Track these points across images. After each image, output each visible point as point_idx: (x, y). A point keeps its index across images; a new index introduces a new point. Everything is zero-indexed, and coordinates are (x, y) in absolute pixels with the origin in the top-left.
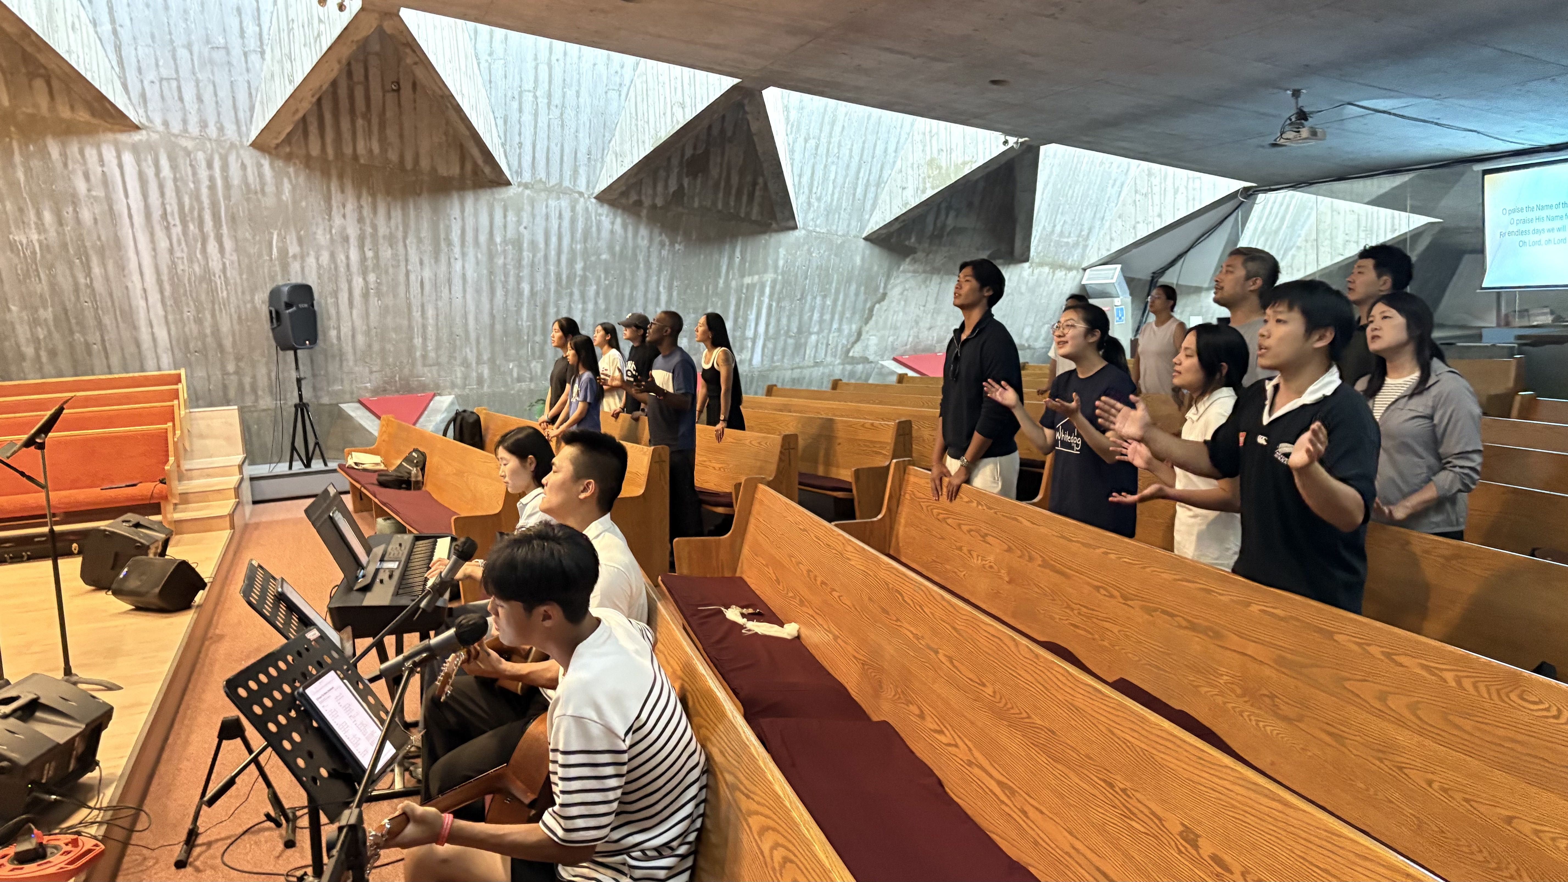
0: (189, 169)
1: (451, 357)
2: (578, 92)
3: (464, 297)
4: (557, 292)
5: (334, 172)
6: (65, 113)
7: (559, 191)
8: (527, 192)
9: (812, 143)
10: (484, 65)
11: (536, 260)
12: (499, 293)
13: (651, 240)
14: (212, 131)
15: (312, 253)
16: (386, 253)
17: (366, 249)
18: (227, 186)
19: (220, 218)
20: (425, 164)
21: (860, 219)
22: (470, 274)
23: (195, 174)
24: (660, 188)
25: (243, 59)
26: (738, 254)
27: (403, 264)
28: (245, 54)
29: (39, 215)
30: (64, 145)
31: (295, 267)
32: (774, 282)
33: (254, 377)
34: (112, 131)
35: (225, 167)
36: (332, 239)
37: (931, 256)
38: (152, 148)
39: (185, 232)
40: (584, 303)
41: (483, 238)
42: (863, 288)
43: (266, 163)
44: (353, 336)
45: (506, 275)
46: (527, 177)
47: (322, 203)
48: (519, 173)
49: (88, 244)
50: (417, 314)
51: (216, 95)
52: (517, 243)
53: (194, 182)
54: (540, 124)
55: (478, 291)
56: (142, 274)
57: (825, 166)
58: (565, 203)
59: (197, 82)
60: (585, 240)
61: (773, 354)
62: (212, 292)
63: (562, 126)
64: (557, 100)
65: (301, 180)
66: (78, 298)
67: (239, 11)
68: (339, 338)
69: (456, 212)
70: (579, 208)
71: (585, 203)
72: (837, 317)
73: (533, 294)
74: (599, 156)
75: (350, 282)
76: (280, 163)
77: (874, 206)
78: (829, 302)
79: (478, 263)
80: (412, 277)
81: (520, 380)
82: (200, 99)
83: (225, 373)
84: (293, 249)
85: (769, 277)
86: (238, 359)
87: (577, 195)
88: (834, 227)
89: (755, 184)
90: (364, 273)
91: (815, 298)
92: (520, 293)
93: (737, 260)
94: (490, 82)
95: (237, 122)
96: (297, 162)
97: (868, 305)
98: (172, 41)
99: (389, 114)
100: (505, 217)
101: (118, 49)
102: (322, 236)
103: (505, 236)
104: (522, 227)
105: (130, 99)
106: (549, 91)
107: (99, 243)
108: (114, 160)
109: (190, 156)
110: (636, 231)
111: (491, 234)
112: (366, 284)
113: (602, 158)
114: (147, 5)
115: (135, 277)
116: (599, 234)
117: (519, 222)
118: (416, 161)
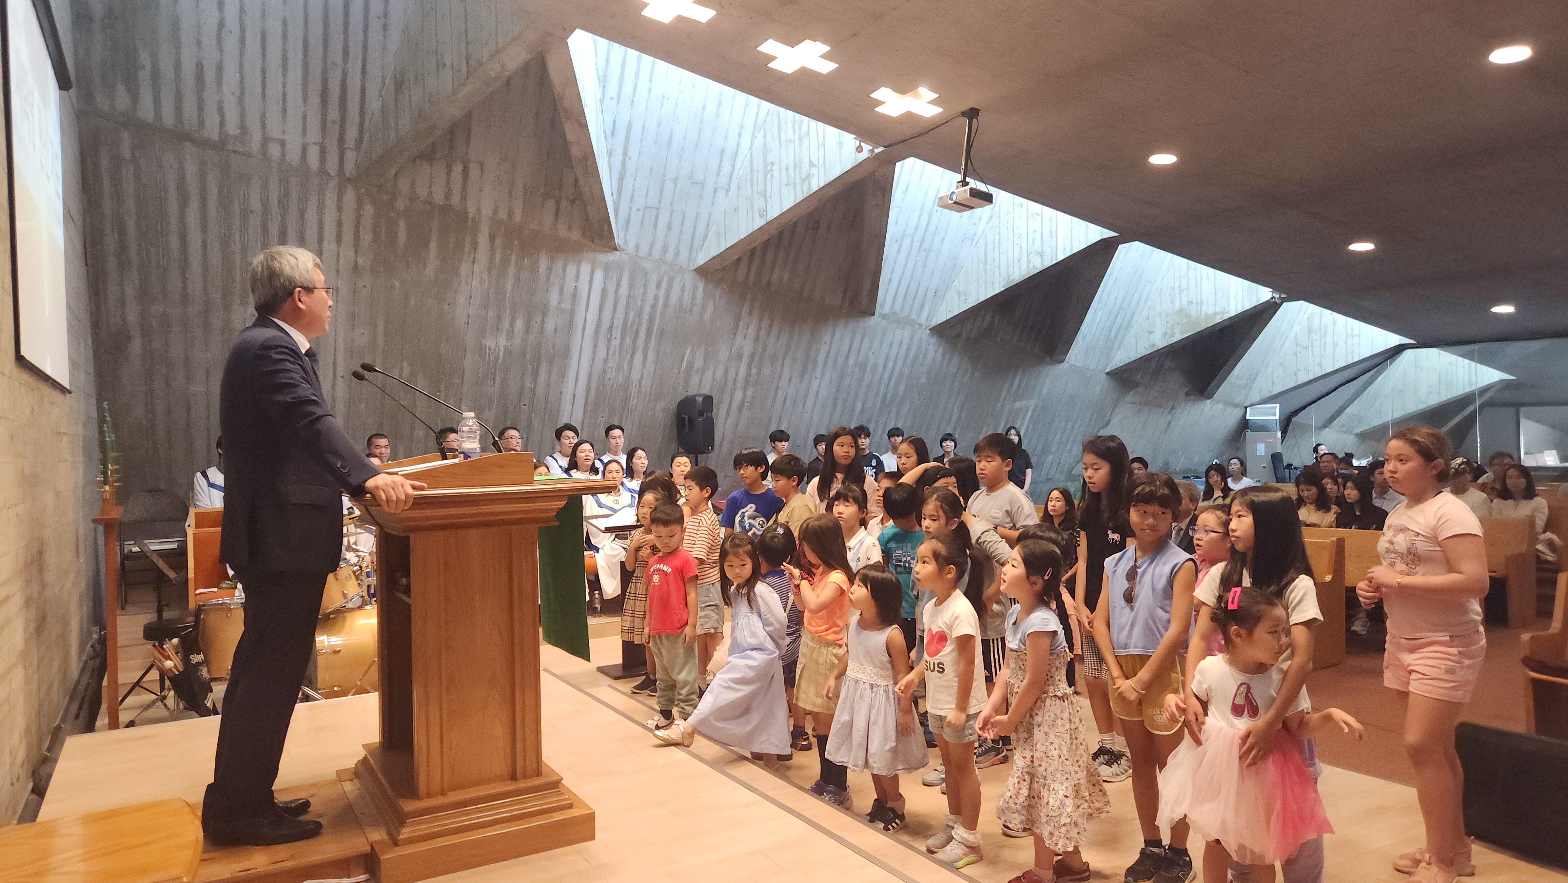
0: (642, 289)
2: (943, 239)
3: (813, 412)
4: (882, 410)
5: (749, 297)
6: (562, 231)
7: (907, 322)
8: (884, 322)
11: (873, 382)
12: (840, 409)
13: (959, 367)
14: (669, 256)
15: (712, 369)
16: (767, 370)
17: (753, 366)
19: (651, 333)
20: (817, 294)
21: (1108, 358)
22: (823, 391)
23: (644, 293)
25: (712, 195)
26: (1016, 382)
27: (776, 381)
28: (715, 190)
29: (512, 324)
30: (552, 260)
31: (695, 379)
32: (1035, 408)
34: (594, 250)
35: (669, 289)
36: (730, 357)
37: (1148, 391)
38: (619, 267)
39: (621, 346)
41: (841, 360)
42: (1094, 415)
43: (701, 286)
46: (887, 309)
47: (732, 324)
48: (882, 306)
49: (543, 352)
51: (682, 225)
52: (863, 366)
53: (642, 300)
54: (909, 264)
56: (576, 381)
58: (907, 333)
59: (672, 212)
60: (912, 366)
62: (626, 400)
63: (925, 266)
65: (723, 302)
67: (722, 151)
69: (827, 337)
70: (916, 338)
71: (922, 334)
72: (1071, 439)
74: (943, 293)
75: (732, 395)
76: (711, 286)
77: (1120, 346)
78: (1069, 426)
79: (831, 382)
80: (780, 392)
84: (699, 363)
85: (1032, 403)
87: (917, 327)
88: (1089, 364)
90: (745, 388)
95: (691, 249)
96: (724, 287)
98: (664, 175)
99: (803, 248)
100: (861, 343)
101: (621, 179)
102: (723, 353)
103: (856, 360)
104: (871, 352)
105: (616, 223)
106: (924, 236)
107: (552, 351)
108: (588, 278)
109: (646, 276)
110: (951, 360)
111: (847, 357)
112: (744, 396)
113: (944, 296)
114: (656, 142)
115: (570, 383)
116: (924, 361)
117: (870, 348)
118: (812, 291)
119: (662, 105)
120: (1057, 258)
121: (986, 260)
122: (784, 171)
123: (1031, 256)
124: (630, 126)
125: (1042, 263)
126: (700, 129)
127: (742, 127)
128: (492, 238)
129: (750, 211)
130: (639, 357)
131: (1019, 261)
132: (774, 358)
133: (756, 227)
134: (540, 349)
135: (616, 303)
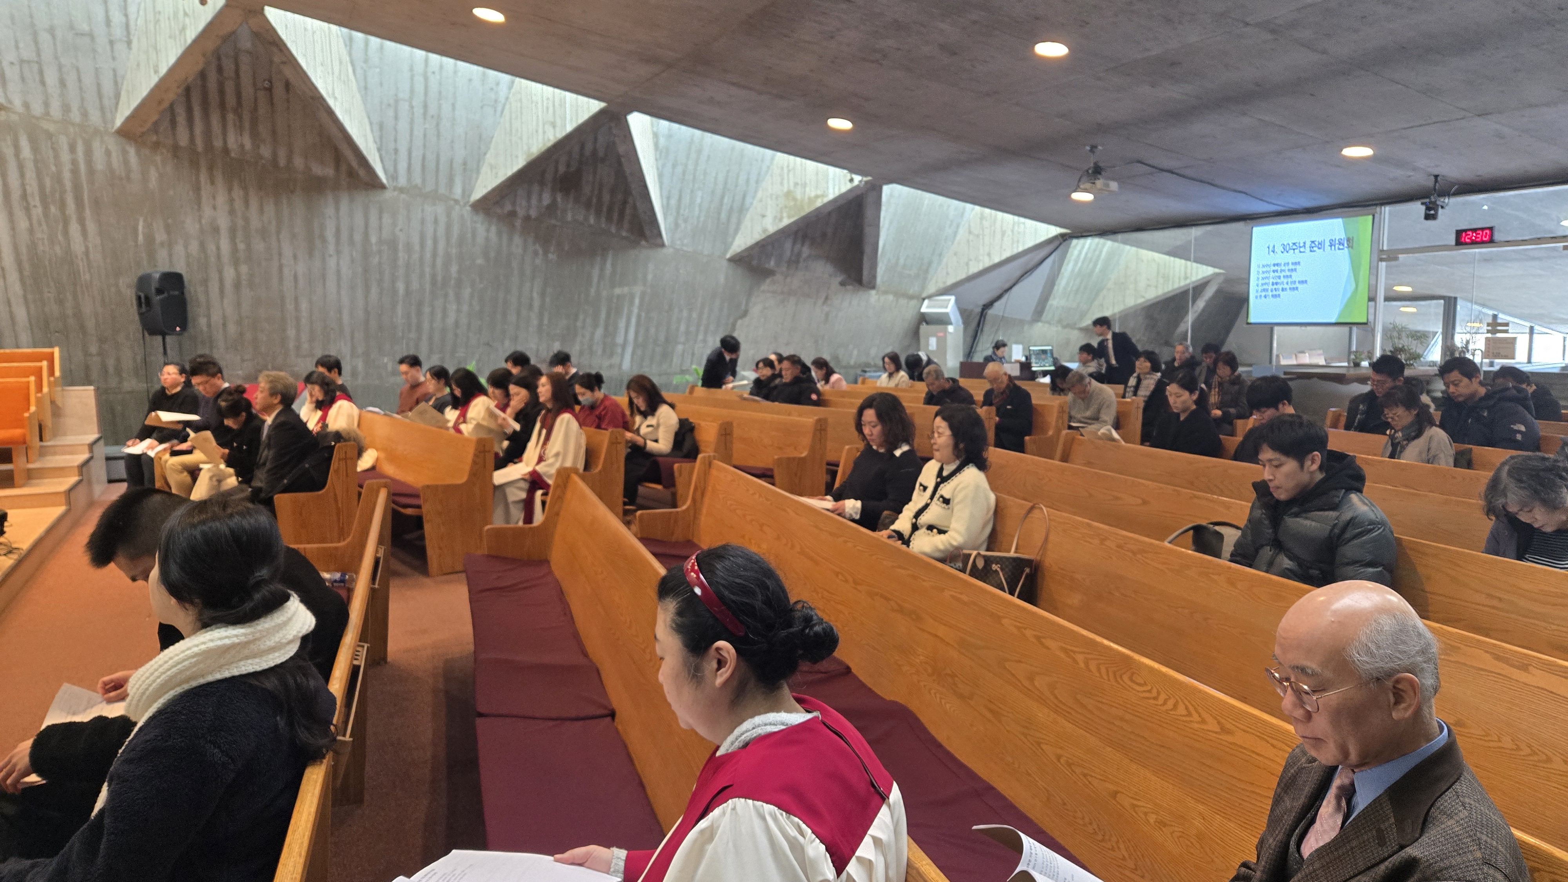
0: (51, 153)
2: (453, 105)
3: (338, 293)
4: (433, 292)
5: (203, 163)
7: (434, 197)
8: (403, 196)
9: (679, 169)
10: (359, 71)
11: (411, 262)
12: (374, 290)
13: (525, 249)
14: (75, 116)
15: (180, 241)
16: (259, 246)
17: (238, 241)
18: (91, 171)
19: (83, 202)
20: (299, 162)
21: (724, 242)
22: (345, 270)
23: (57, 157)
24: (534, 201)
25: (108, 47)
26: (609, 266)
27: (275, 258)
28: (111, 43)
31: (162, 254)
32: (643, 295)
33: (118, 360)
35: (89, 152)
36: (201, 229)
37: (789, 280)
39: (46, 214)
40: (459, 305)
41: (358, 237)
42: (726, 305)
43: (131, 151)
45: (381, 274)
46: (402, 181)
47: (191, 193)
48: (394, 177)
50: (290, 306)
51: (80, 81)
52: (393, 245)
53: (56, 166)
54: (416, 132)
55: (352, 288)
57: (692, 191)
58: (440, 209)
59: (60, 67)
60: (460, 245)
62: (74, 274)
63: (438, 136)
64: (432, 111)
65: (169, 169)
68: (209, 325)
69: (330, 211)
70: (455, 215)
71: (461, 211)
72: (702, 328)
73: (408, 292)
74: (474, 167)
75: (220, 272)
76: (146, 151)
77: (737, 230)
78: (694, 315)
79: (353, 261)
80: (286, 271)
82: (62, 83)
83: (87, 354)
84: (160, 236)
85: (638, 290)
86: (102, 340)
87: (452, 203)
88: (700, 247)
89: (625, 202)
90: (236, 265)
91: (681, 311)
92: (395, 291)
93: (608, 272)
94: (366, 88)
95: (102, 109)
96: (164, 151)
97: (731, 320)
98: (33, 24)
99: (262, 111)
100: (380, 218)
102: (191, 226)
103: (380, 237)
104: (398, 230)
106: (425, 102)
109: (51, 139)
110: (510, 239)
111: (366, 235)
112: (238, 275)
113: (478, 170)
116: (474, 240)
117: (394, 224)
118: (290, 159)
120: (566, 131)
121: (511, 130)
122: (167, 21)
123: (546, 127)
125: (555, 135)
129: (147, 66)
130: (74, 228)
131: (537, 131)
135: (21, 167)
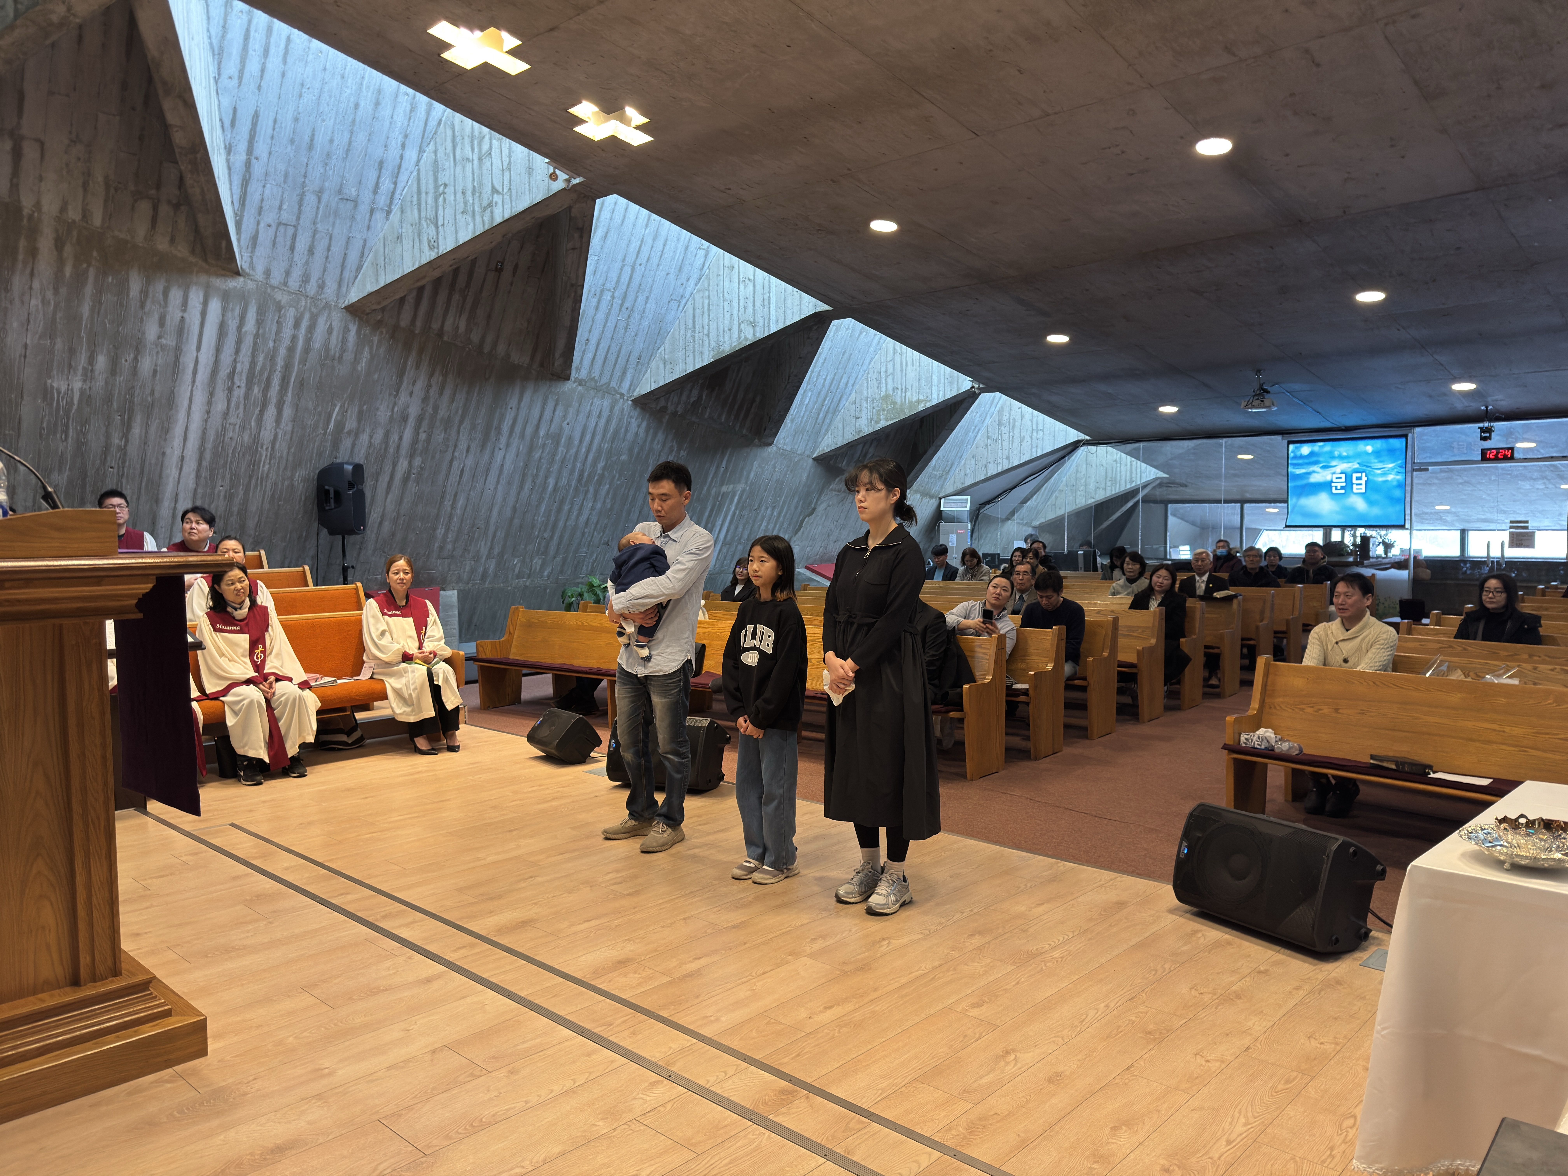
0: (274, 327)
1: (466, 550)
2: (647, 298)
3: (496, 488)
4: (577, 489)
5: (415, 347)
6: (162, 245)
7: (606, 390)
8: (580, 388)
11: (568, 456)
12: (528, 486)
13: (663, 445)
14: (312, 288)
15: (368, 430)
16: (439, 436)
17: (421, 431)
19: (288, 383)
20: (501, 349)
21: (815, 442)
22: (508, 465)
23: (279, 332)
24: (684, 398)
25: (367, 215)
26: (724, 464)
27: (450, 450)
28: (372, 211)
29: (91, 360)
30: (149, 281)
31: (347, 443)
32: (742, 493)
34: (208, 273)
35: (311, 328)
36: (391, 417)
38: (243, 297)
39: (247, 396)
40: (595, 501)
41: (529, 430)
42: (801, 503)
43: (353, 328)
44: (381, 523)
45: (538, 469)
46: (583, 373)
47: (395, 376)
48: (579, 369)
49: (137, 399)
50: (447, 504)
51: (329, 250)
52: (557, 438)
53: (275, 342)
54: (609, 324)
55: (509, 484)
56: (185, 439)
58: (607, 403)
59: (315, 232)
60: (613, 440)
61: (725, 558)
62: (254, 464)
63: (626, 328)
64: (629, 302)
65: (382, 351)
66: (104, 462)
67: (381, 164)
69: (513, 401)
70: (617, 409)
71: (623, 404)
73: (555, 489)
74: (647, 361)
75: (395, 464)
76: (366, 330)
77: (827, 431)
78: (775, 514)
79: (518, 455)
80: (456, 464)
81: (519, 576)
82: (311, 251)
84: (351, 424)
85: (740, 487)
87: (618, 396)
88: (796, 447)
90: (411, 456)
92: (545, 488)
93: (722, 469)
95: (340, 281)
96: (384, 330)
97: (801, 518)
98: (304, 185)
99: (484, 294)
100: (554, 411)
101: (245, 183)
102: (383, 413)
103: (549, 430)
104: (566, 422)
105: (239, 240)
106: (626, 293)
107: (149, 399)
108: (199, 307)
109: (280, 311)
110: (655, 435)
111: (537, 427)
112: (410, 467)
113: (648, 364)
114: (292, 141)
115: (177, 442)
116: (625, 435)
117: (565, 417)
118: (494, 346)
119: (300, 96)
120: (769, 330)
121: (694, 327)
122: (459, 195)
123: (743, 326)
124: (256, 116)
125: (754, 334)
126: (352, 132)
127: (406, 136)
128: (59, 244)
129: (417, 240)
130: (271, 412)
131: (730, 330)
132: (447, 423)
133: (424, 261)
134: (132, 396)
135: (239, 342)
